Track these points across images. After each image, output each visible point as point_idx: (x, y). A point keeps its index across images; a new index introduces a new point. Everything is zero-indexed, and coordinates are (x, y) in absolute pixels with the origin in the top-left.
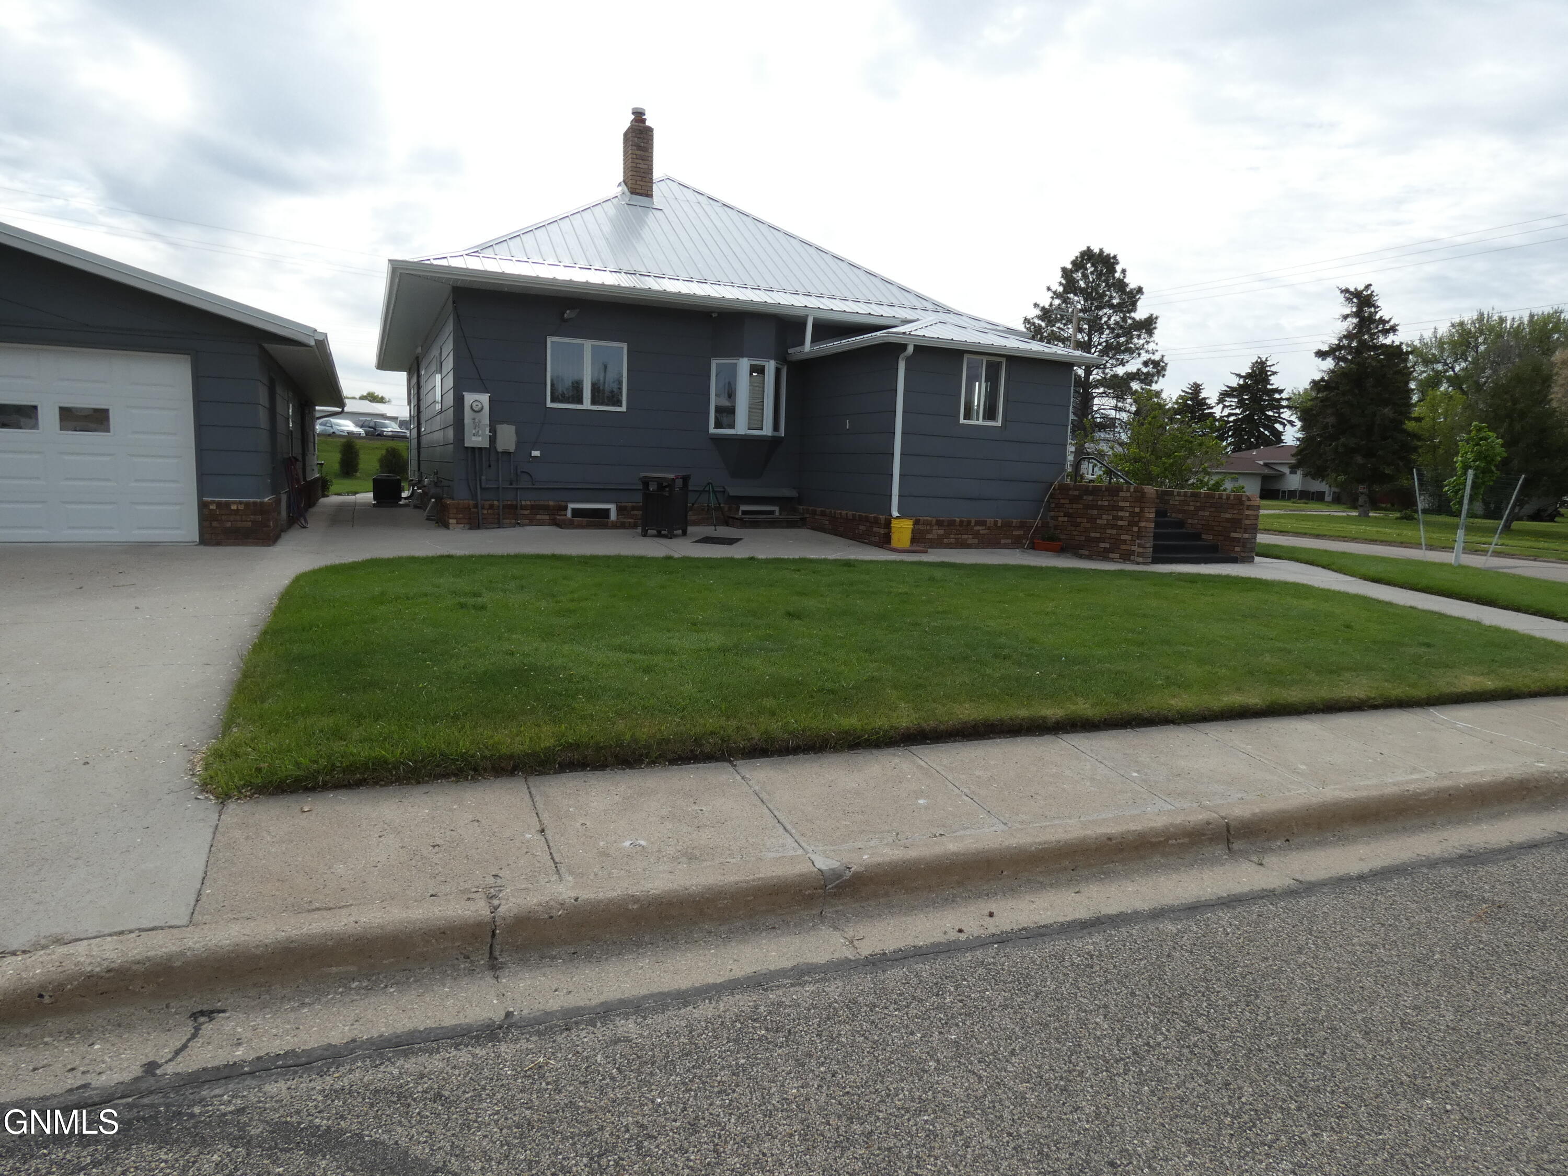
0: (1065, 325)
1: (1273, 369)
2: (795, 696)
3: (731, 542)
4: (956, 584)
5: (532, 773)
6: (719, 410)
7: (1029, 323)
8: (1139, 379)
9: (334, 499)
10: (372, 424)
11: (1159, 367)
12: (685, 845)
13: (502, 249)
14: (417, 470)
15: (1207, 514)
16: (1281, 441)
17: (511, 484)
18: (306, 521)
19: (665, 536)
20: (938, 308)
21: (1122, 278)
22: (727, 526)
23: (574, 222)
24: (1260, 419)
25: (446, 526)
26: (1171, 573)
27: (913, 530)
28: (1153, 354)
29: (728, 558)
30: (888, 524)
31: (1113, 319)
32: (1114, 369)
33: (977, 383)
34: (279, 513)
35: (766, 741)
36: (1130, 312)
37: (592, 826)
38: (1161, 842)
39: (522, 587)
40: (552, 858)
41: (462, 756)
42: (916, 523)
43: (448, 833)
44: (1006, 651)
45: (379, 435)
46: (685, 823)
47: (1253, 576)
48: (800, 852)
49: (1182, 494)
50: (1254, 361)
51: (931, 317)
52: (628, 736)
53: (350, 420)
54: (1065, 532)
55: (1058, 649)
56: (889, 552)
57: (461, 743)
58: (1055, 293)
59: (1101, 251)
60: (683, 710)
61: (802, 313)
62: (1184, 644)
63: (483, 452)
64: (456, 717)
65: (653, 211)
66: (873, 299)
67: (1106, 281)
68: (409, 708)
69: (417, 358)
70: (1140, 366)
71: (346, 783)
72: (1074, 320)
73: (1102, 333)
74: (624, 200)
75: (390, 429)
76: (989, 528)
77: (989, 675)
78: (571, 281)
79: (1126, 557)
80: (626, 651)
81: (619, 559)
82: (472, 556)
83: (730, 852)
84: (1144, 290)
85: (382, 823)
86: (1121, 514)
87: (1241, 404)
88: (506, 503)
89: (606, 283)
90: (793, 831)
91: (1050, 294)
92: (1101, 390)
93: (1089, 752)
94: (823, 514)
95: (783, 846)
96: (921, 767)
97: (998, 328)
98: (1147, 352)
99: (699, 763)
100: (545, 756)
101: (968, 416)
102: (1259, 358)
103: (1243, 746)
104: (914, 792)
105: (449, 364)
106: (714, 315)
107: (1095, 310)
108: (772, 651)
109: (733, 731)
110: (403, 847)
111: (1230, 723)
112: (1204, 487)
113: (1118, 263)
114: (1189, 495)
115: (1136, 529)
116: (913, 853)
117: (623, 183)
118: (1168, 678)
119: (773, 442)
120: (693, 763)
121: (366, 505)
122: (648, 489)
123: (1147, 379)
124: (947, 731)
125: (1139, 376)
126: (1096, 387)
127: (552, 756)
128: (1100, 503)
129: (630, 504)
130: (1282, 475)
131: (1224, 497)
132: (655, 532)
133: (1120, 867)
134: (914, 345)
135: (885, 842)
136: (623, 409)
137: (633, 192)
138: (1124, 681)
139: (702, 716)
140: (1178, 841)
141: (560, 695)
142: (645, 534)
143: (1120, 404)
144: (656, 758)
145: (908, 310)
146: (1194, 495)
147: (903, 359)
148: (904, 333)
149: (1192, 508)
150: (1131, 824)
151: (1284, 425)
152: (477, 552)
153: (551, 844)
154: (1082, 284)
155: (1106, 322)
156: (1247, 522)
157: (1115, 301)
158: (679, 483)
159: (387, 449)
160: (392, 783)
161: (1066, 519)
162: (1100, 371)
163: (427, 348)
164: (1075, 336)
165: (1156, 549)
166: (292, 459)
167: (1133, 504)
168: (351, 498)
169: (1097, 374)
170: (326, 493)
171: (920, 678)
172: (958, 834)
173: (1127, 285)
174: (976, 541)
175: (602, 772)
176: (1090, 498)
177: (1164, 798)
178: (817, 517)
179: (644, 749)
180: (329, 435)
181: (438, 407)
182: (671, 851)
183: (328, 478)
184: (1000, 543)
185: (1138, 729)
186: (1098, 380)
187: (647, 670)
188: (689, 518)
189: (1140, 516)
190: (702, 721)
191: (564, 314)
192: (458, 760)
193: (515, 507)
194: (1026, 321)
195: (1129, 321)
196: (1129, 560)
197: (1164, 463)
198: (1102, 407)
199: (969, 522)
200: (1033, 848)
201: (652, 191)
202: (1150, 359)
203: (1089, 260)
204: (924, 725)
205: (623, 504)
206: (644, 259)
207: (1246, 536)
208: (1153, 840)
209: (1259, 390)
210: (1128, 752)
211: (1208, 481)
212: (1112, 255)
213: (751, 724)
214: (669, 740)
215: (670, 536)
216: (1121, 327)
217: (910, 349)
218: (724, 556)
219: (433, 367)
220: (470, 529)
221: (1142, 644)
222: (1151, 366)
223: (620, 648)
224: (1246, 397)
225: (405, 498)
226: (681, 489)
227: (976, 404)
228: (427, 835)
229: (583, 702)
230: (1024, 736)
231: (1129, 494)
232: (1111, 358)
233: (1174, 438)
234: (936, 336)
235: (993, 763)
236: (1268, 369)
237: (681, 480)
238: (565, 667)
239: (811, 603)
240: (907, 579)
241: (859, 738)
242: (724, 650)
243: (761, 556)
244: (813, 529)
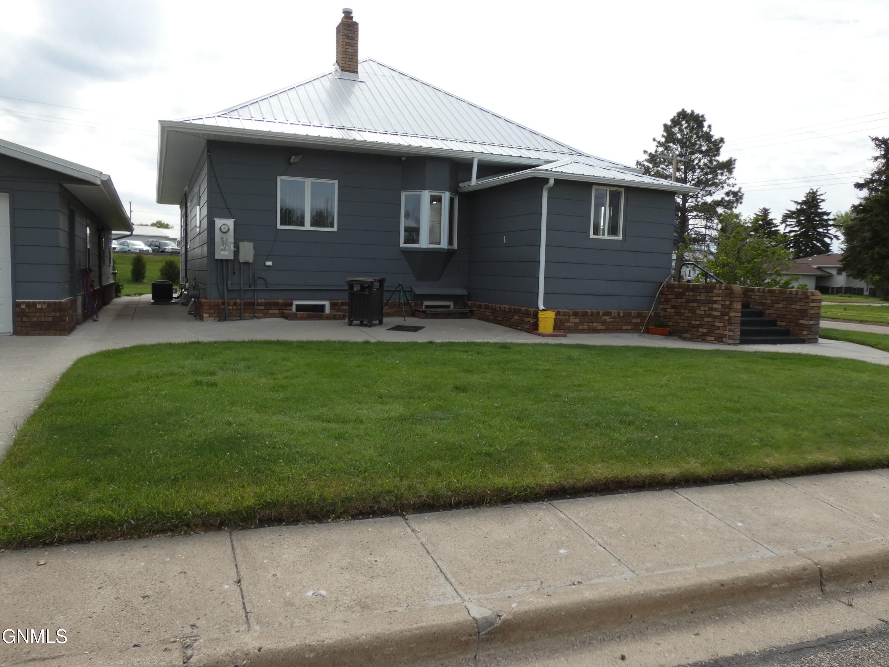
0: (667, 166)
1: (822, 197)
2: (458, 459)
3: (415, 329)
4: (589, 362)
5: (236, 528)
6: (407, 229)
7: (640, 164)
8: (723, 206)
9: (124, 299)
10: (157, 244)
11: (737, 196)
12: (359, 595)
13: (244, 113)
14: (184, 277)
15: (781, 306)
16: (829, 251)
17: (250, 287)
18: (97, 316)
19: (366, 325)
20: (573, 152)
21: (708, 131)
22: (414, 317)
23: (299, 92)
24: (813, 234)
25: (201, 318)
26: (756, 352)
27: (555, 320)
28: (733, 186)
29: (412, 342)
30: (536, 315)
31: (702, 161)
32: (704, 198)
33: (603, 208)
34: (75, 310)
35: (433, 498)
36: (715, 156)
37: (282, 577)
38: (766, 586)
39: (249, 367)
40: (244, 608)
41: (177, 515)
42: (558, 314)
43: (158, 584)
44: (631, 418)
45: (162, 251)
46: (361, 573)
47: (819, 354)
48: (458, 600)
49: (761, 291)
50: (808, 192)
51: (567, 159)
52: (316, 496)
53: (142, 241)
54: (672, 320)
55: (671, 416)
56: (537, 337)
57: (176, 504)
58: (659, 142)
59: (693, 112)
60: (365, 472)
61: (470, 156)
62: (772, 411)
63: (229, 263)
64: (176, 480)
65: (359, 83)
66: (523, 146)
67: (697, 134)
68: (138, 473)
69: (185, 194)
70: (724, 196)
71: (79, 538)
72: (674, 162)
73: (695, 172)
74: (336, 75)
75: (170, 247)
76: (614, 318)
77: (617, 438)
78: (295, 134)
79: (720, 339)
80: (323, 421)
81: (328, 343)
82: (215, 342)
83: (398, 601)
84: (725, 140)
85: (103, 576)
86: (715, 306)
87: (799, 223)
88: (246, 301)
89: (322, 136)
90: (453, 580)
91: (656, 144)
92: (695, 213)
93: (700, 504)
94: (487, 307)
95: (444, 594)
96: (561, 520)
97: (618, 166)
98: (728, 185)
99: (377, 517)
100: (247, 514)
101: (596, 232)
102: (811, 189)
103: (827, 498)
104: (556, 542)
105: (204, 198)
106: (403, 159)
107: (689, 155)
108: (441, 419)
109: (405, 490)
110: (117, 598)
111: (813, 477)
112: (776, 285)
113: (705, 121)
114: (766, 291)
115: (727, 318)
116: (555, 602)
117: (336, 64)
118: (761, 440)
119: (448, 254)
120: (372, 518)
121: (146, 303)
122: (353, 289)
123: (729, 205)
124: (583, 488)
125: (723, 203)
126: (691, 211)
127: (253, 514)
128: (698, 298)
129: (340, 301)
130: (831, 276)
131: (794, 293)
132: (358, 322)
133: (732, 610)
134: (555, 179)
135: (531, 590)
136: (335, 229)
137: (343, 69)
138: (727, 443)
139: (380, 477)
140: (780, 585)
141: (264, 459)
142: (350, 324)
143: (709, 224)
144: (341, 513)
145: (549, 154)
146: (771, 292)
147: (546, 189)
148: (547, 170)
149: (769, 301)
150: (740, 571)
151: (832, 239)
152: (219, 339)
153: (245, 595)
154: (679, 136)
155: (697, 164)
156: (812, 312)
157: (704, 148)
158: (377, 285)
159: (166, 262)
160: (118, 538)
161: (673, 310)
162: (694, 200)
163: (191, 187)
164: (675, 174)
165: (743, 333)
166: (88, 270)
167: (724, 299)
168: (137, 298)
169: (692, 202)
170: (119, 295)
171: (561, 442)
172: (593, 582)
173: (712, 136)
174: (604, 328)
175: (294, 526)
176: (691, 294)
177: (765, 545)
178: (482, 310)
179: (331, 506)
180: (125, 252)
181: (198, 230)
182: (347, 600)
183: (120, 284)
184: (622, 329)
185: (739, 484)
186: (692, 207)
187: (338, 437)
188: (384, 311)
189: (730, 307)
190: (380, 481)
191: (290, 159)
192: (173, 518)
193: (252, 304)
194: (638, 163)
195: (715, 163)
196: (722, 341)
197: (746, 267)
198: (696, 226)
199: (598, 313)
200: (658, 595)
201: (357, 68)
202: (730, 191)
203: (684, 118)
204: (564, 483)
205: (335, 301)
206: (350, 118)
207: (811, 323)
208: (759, 585)
209: (812, 213)
210: (732, 504)
211: (780, 280)
212: (700, 115)
213: (421, 484)
214: (352, 498)
215: (370, 325)
216: (709, 167)
217: (552, 182)
218: (409, 340)
219: (195, 201)
220: (219, 321)
221: (738, 411)
222: (732, 196)
223: (318, 418)
224: (802, 218)
225: (176, 298)
226: (378, 289)
227: (602, 224)
228: (140, 587)
229: (282, 466)
230: (647, 490)
231: (720, 291)
232: (701, 190)
233: (753, 248)
234: (571, 172)
235: (622, 515)
236: (818, 197)
237: (378, 282)
238: (271, 435)
239: (474, 379)
240: (551, 358)
241: (510, 494)
242: (401, 419)
243: (438, 340)
244: (480, 319)
